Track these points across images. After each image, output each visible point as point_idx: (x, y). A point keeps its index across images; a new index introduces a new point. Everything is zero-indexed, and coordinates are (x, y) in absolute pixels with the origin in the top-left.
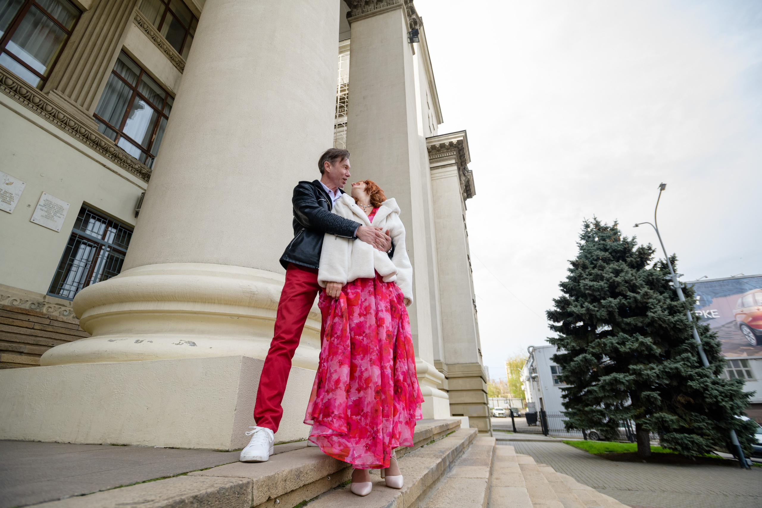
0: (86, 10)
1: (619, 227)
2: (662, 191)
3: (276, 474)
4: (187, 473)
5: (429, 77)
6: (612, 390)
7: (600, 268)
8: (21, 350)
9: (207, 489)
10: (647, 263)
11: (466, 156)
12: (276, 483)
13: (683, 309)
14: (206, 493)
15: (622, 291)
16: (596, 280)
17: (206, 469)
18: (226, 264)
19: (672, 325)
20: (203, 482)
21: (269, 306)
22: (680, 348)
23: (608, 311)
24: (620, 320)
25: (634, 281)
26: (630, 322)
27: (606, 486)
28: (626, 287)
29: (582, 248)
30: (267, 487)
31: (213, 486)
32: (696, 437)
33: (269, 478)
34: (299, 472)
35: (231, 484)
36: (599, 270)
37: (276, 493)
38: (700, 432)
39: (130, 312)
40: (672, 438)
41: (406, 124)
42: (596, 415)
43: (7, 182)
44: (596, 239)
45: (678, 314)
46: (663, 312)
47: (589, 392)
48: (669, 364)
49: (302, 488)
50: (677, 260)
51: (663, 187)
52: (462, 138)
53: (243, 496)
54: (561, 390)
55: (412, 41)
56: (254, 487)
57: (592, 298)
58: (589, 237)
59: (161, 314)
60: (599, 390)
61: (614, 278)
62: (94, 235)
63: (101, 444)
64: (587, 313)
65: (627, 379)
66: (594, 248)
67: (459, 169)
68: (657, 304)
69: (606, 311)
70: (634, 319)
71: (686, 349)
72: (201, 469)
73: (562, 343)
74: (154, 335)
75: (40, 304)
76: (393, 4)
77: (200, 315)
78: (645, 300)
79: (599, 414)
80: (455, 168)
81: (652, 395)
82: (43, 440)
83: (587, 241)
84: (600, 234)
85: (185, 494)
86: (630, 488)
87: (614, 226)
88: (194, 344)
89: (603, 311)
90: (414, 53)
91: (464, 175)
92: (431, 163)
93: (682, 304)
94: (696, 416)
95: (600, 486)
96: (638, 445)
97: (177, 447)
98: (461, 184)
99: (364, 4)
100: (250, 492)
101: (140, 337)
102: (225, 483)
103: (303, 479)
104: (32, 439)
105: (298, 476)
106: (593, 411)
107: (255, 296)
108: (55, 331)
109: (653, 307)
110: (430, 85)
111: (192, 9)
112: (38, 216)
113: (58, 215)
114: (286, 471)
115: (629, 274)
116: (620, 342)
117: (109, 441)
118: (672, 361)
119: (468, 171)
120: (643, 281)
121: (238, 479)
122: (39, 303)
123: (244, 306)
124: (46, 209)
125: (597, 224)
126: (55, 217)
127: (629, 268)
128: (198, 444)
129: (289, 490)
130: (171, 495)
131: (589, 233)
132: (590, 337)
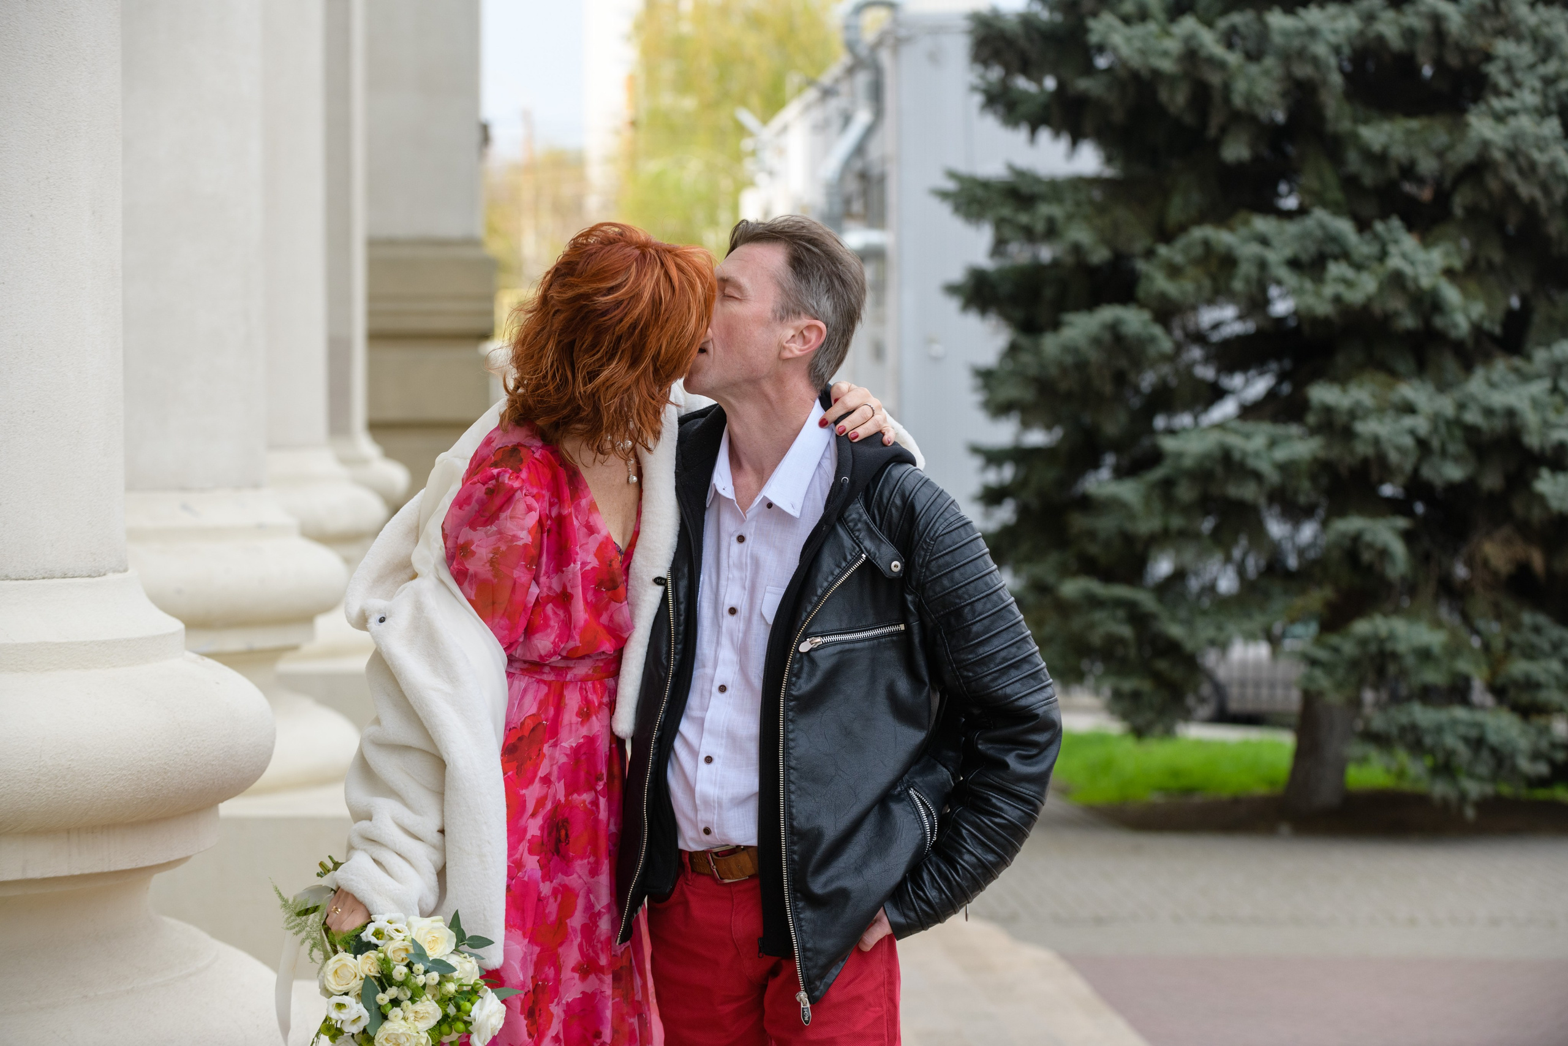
6: (1206, 504)
19: (1562, 192)
23: (1289, 77)
24: (1345, 125)
26: (1386, 146)
38: (1525, 698)
40: (1401, 727)
42: (1102, 623)
46: (1542, 118)
54: (977, 462)
60: (1147, 500)
64: (1185, 74)
65: (1279, 455)
68: (1528, 69)
70: (1409, 133)
73: (1024, 218)
78: (1479, 41)
79: (1121, 613)
81: (1369, 537)
94: (1537, 630)
96: (1300, 754)
109: (1504, 84)
116: (1304, 258)
118: (1508, 373)
132: (1177, 200)
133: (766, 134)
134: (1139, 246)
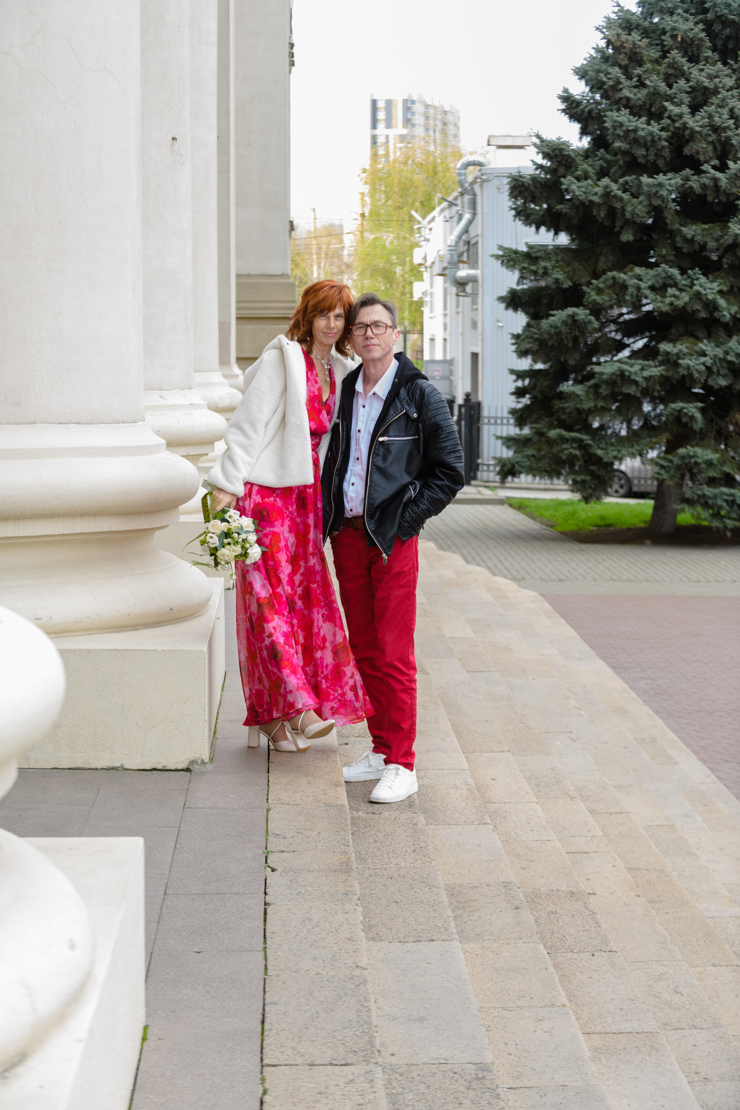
6: (614, 396)
15: (698, 152)
23: (651, 205)
24: (676, 226)
25: (729, 133)
26: (694, 236)
40: (699, 496)
42: (567, 449)
54: (514, 377)
57: (627, 159)
60: (587, 394)
61: (688, 117)
64: (605, 203)
65: (646, 374)
70: (704, 230)
73: (533, 268)
78: (735, 190)
79: (575, 445)
81: (685, 411)
96: (656, 508)
116: (657, 286)
132: (602, 260)
133: (425, 222)
134: (584, 280)
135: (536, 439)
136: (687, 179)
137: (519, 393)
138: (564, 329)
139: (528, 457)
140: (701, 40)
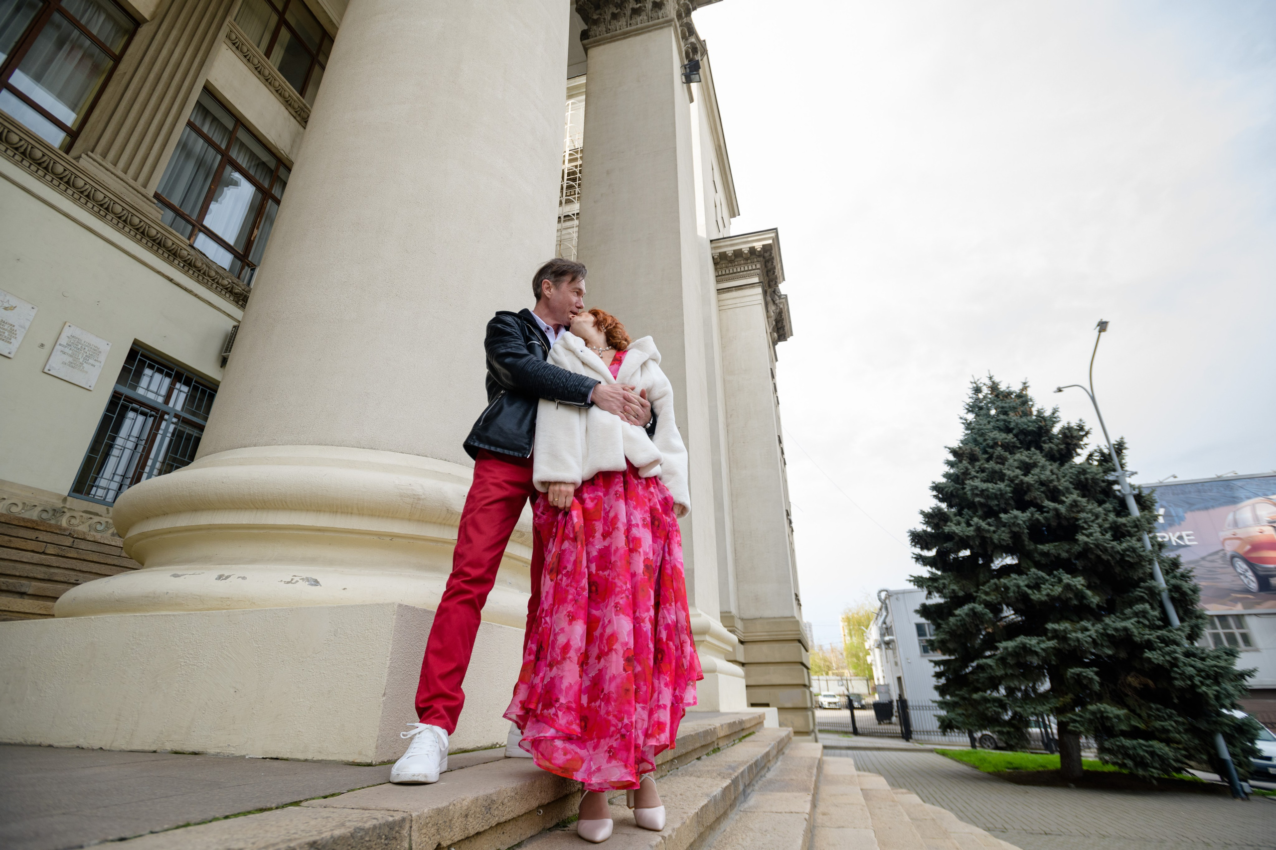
0: (145, 21)
1: (1030, 393)
2: (1102, 334)
3: (450, 804)
4: (301, 801)
5: (716, 140)
6: (1019, 665)
7: (999, 461)
8: (23, 590)
9: (332, 830)
10: (1076, 452)
11: (778, 272)
12: (451, 821)
13: (1136, 529)
14: (332, 837)
15: (1035, 498)
16: (992, 479)
17: (333, 795)
18: (372, 448)
19: (1118, 557)
20: (327, 817)
21: (444, 519)
22: (1131, 594)
23: (1011, 532)
24: (1032, 547)
25: (1056, 483)
26: (1048, 551)
27: (1007, 826)
28: (1042, 492)
29: (968, 426)
30: (436, 827)
31: (343, 825)
32: (1157, 745)
33: (439, 811)
34: (489, 801)
35: (375, 822)
36: (997, 463)
37: (450, 837)
38: (1164, 736)
39: (210, 528)
40: (1118, 746)
41: (678, 218)
42: (991, 707)
43: (6, 305)
44: (993, 412)
45: (1128, 538)
46: (1103, 535)
47: (979, 667)
48: (1114, 622)
49: (495, 829)
50: (1126, 448)
51: (1103, 326)
52: (770, 242)
53: (394, 842)
54: (932, 664)
55: (688, 80)
56: (414, 827)
57: (986, 510)
58: (981, 408)
59: (262, 531)
60: (997, 665)
61: (1022, 477)
62: (151, 396)
63: (155, 752)
64: (977, 535)
65: (1043, 646)
66: (990, 427)
67: (765, 293)
68: (1093, 521)
69: (1009, 533)
70: (1055, 546)
71: (1142, 597)
72: (323, 795)
73: (936, 585)
74: (250, 566)
75: (57, 512)
76: (659, 18)
77: (326, 534)
78: (1073, 515)
79: (996, 704)
80: (759, 290)
81: (1084, 674)
82: (56, 744)
83: (977, 415)
84: (999, 404)
85: (295, 839)
86: (1048, 831)
87: (1022, 390)
88: (316, 583)
89: (1004, 532)
90: (692, 100)
91: (774, 302)
92: (718, 282)
93: (1134, 521)
94: (1158, 710)
95: (997, 826)
96: (1062, 757)
97: (285, 757)
98: (768, 318)
99: (609, 18)
100: (406, 835)
101: (225, 570)
102: (365, 819)
103: (496, 813)
104: (38, 742)
105: (488, 808)
106: (986, 700)
107: (421, 502)
108: (82, 557)
109: (1086, 526)
110: (719, 153)
111: (323, 21)
112: (57, 364)
113: (91, 361)
114: (468, 800)
115: (1046, 470)
116: (1032, 584)
117: (169, 747)
118: (1118, 617)
119: (780, 297)
120: (1071, 482)
121: (387, 813)
122: (54, 510)
123: (402, 519)
124: (70, 352)
125: (994, 387)
126: (85, 365)
127: (1046, 460)
128: (320, 752)
129: (472, 832)
130: (272, 841)
131: (981, 402)
132: (982, 575)
133: (867, 631)
135: (961, 702)
136: (1032, 515)
137: (938, 675)
138: (967, 619)
139: (959, 715)
140: (1014, 443)
